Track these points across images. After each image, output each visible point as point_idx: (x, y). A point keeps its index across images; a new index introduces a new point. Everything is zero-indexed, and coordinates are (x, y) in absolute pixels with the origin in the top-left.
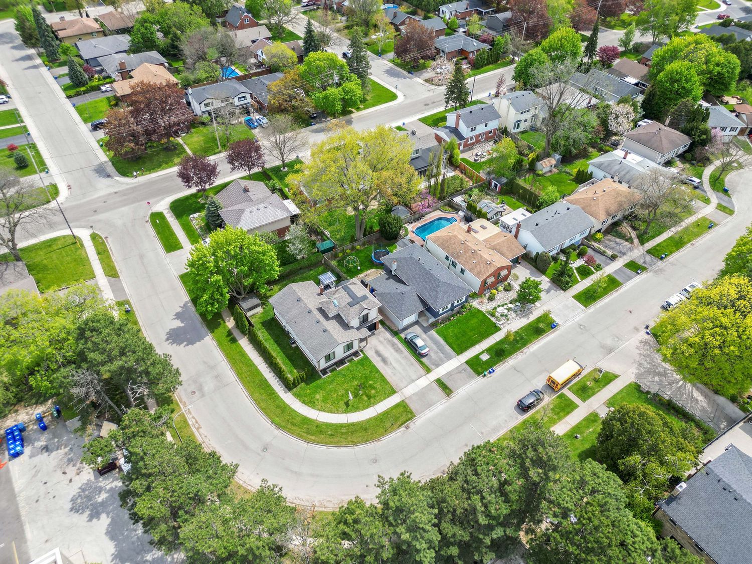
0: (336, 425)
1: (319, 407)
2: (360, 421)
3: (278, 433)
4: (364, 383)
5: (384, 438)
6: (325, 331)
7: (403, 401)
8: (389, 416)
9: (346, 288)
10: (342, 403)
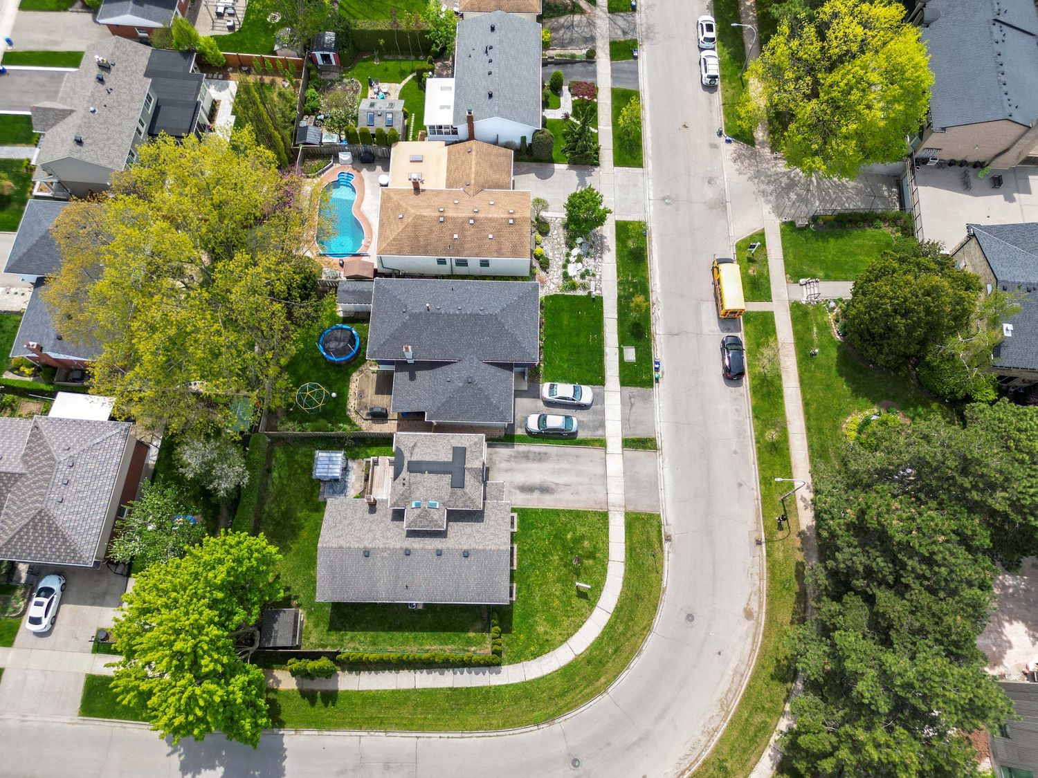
0: (603, 633)
1: (559, 638)
2: (621, 596)
3: (560, 725)
4: (564, 546)
5: (665, 580)
6: (466, 554)
7: (626, 513)
8: (638, 550)
9: (416, 467)
10: (575, 601)
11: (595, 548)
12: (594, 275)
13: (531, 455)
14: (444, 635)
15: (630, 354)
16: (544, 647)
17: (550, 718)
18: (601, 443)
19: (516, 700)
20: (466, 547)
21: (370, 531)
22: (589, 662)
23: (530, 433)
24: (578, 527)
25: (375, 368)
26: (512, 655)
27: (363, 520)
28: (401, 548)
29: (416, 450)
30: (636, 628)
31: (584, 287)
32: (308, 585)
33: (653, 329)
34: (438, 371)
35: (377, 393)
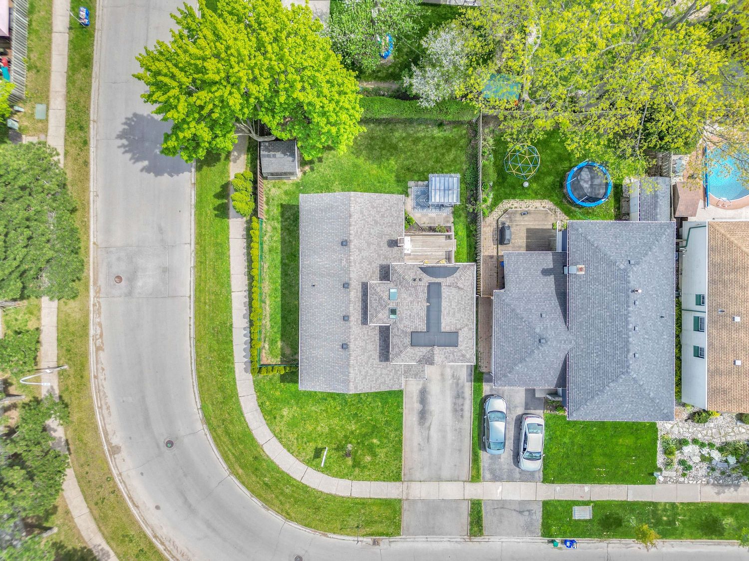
1: (277, 429)
2: (318, 491)
3: (201, 429)
4: (365, 435)
5: (335, 536)
6: (345, 346)
7: (400, 500)
8: (363, 511)
9: (434, 292)
10: (312, 446)
11: (365, 467)
12: (684, 475)
13: (460, 401)
14: (279, 317)
15: (582, 514)
16: (270, 415)
17: (207, 420)
18: (476, 477)
19: (222, 389)
20: (352, 346)
21: (369, 244)
22: (256, 458)
23: (484, 400)
24: (385, 450)
25: (558, 227)
26: (262, 384)
27: (380, 235)
28: (350, 279)
29: (454, 291)
30: (287, 506)
31: (668, 464)
32: (324, 181)
33: (615, 540)
34: (555, 302)
35: (529, 231)
